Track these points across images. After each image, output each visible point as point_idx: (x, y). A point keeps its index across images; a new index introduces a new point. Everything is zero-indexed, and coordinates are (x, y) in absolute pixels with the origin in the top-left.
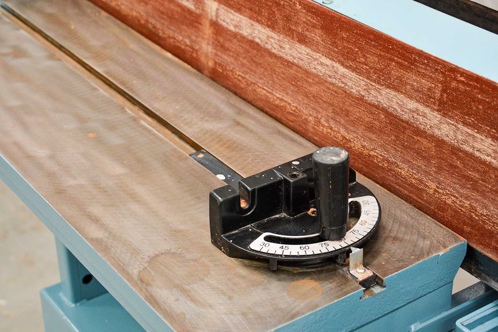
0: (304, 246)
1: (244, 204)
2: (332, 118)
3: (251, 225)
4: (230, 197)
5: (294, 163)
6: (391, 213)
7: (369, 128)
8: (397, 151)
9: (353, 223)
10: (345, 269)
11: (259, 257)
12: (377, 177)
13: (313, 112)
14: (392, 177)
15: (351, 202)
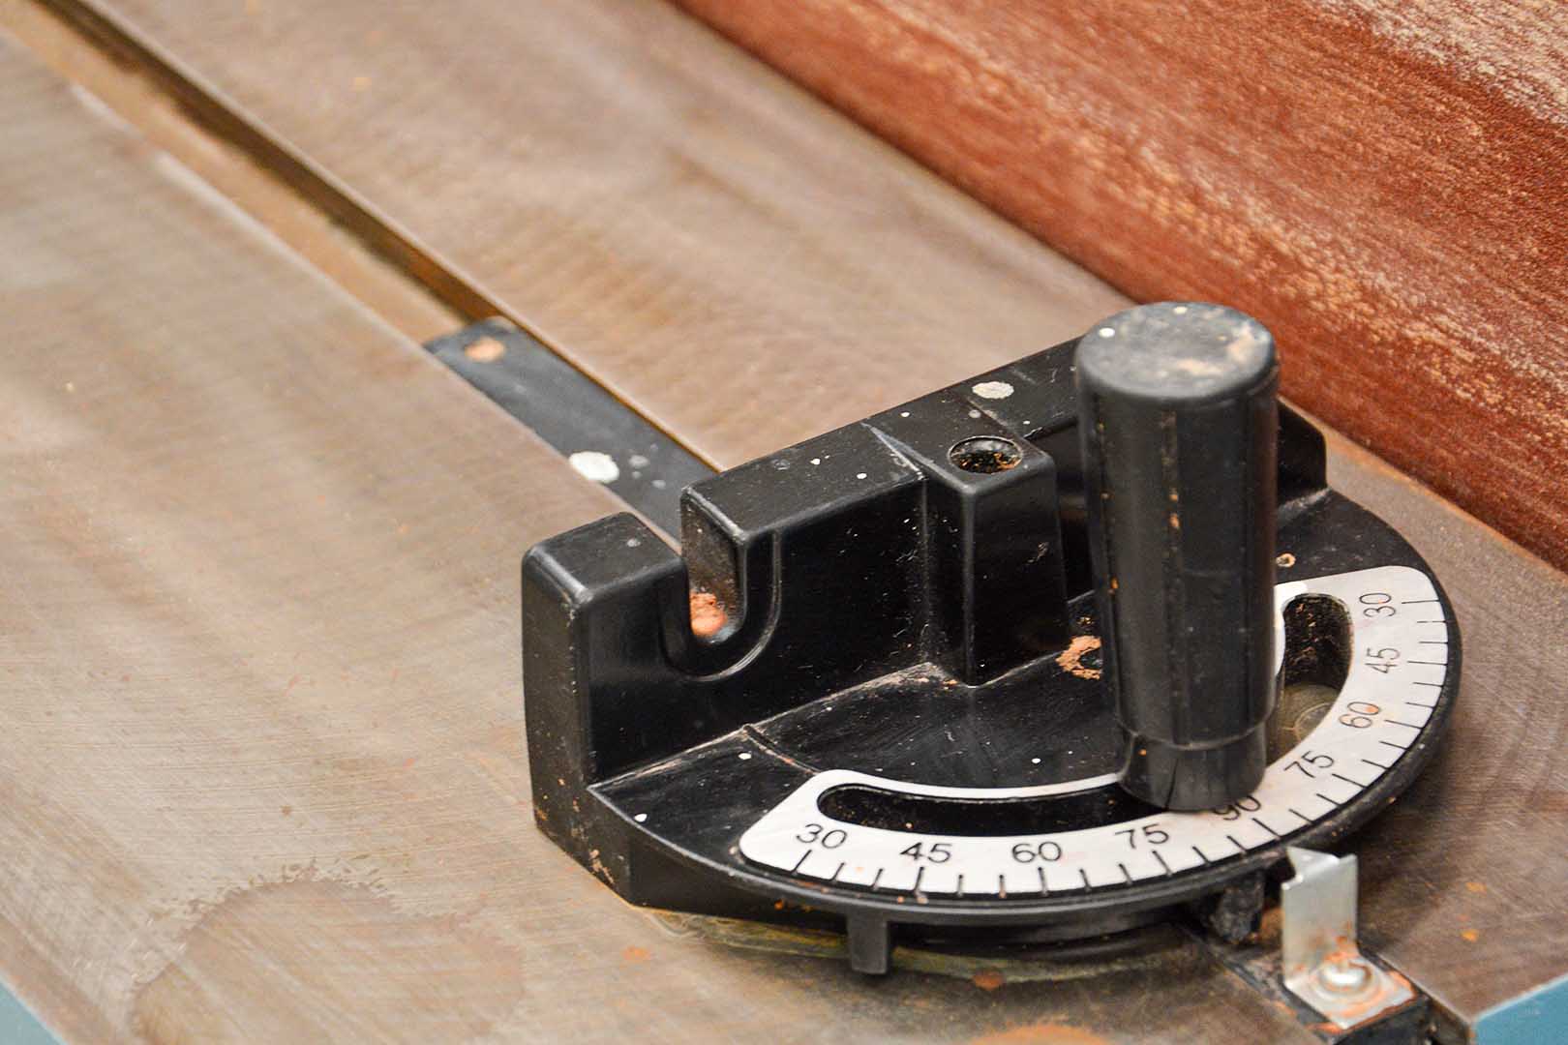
0: (1034, 841)
1: (708, 619)
2: (1201, 142)
3: (752, 732)
4: (630, 578)
5: (982, 390)
6: (1521, 659)
7: (1398, 193)
8: (1552, 317)
9: (1307, 714)
10: (1258, 966)
11: (792, 903)
12: (1443, 460)
13: (1097, 107)
14: (1529, 459)
15: (1299, 600)
